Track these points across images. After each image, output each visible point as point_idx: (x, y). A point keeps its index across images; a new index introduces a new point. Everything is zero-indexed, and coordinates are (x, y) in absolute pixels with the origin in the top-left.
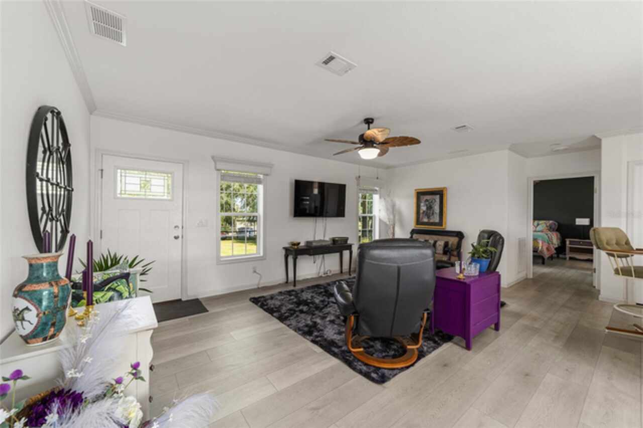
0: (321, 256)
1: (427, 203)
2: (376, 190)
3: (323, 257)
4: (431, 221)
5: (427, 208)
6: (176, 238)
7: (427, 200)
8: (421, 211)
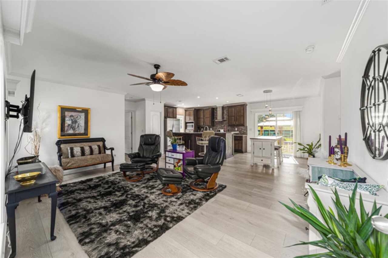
1: (72, 118)
4: (77, 132)
5: (72, 122)
7: (71, 116)
8: (66, 125)
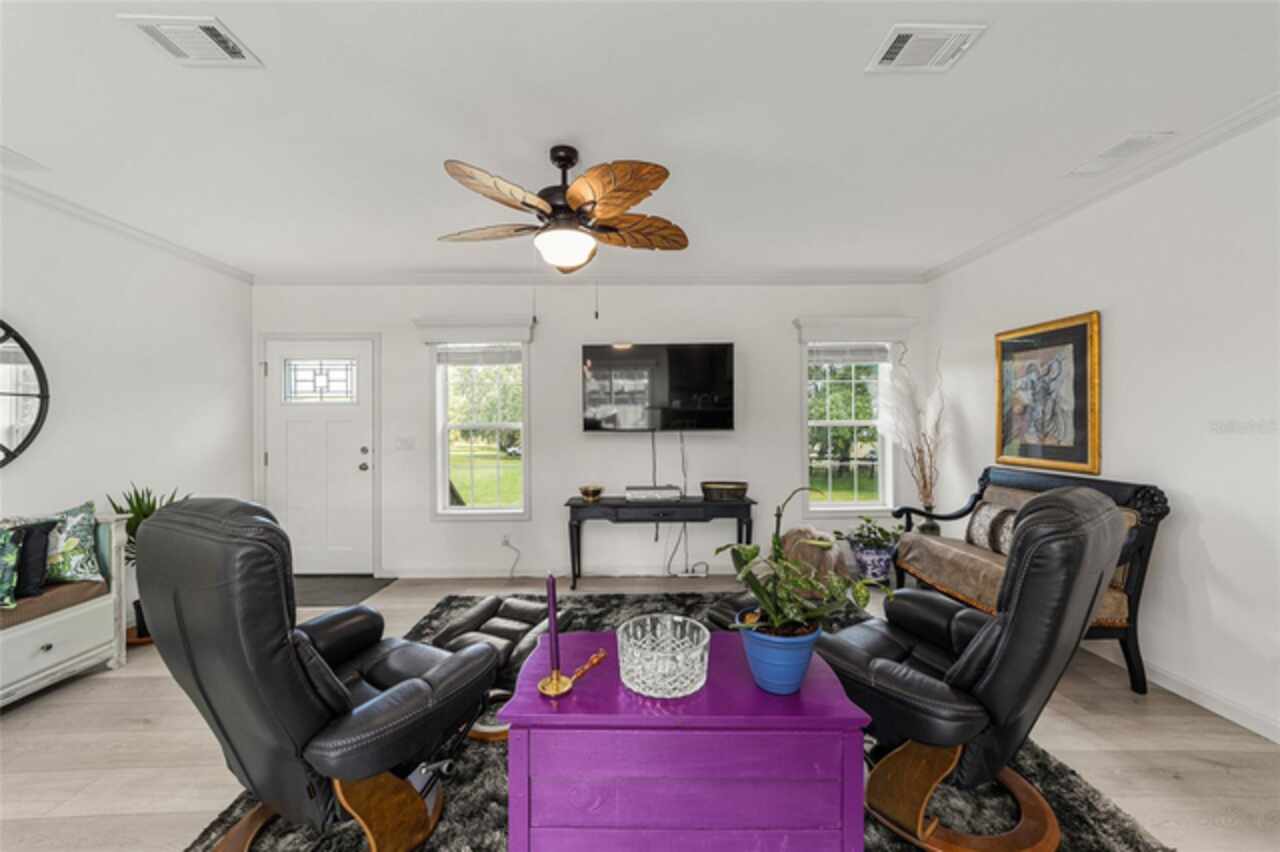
0: (679, 525)
2: (883, 350)
3: (685, 527)
4: (1052, 441)
6: (364, 467)
8: (1016, 408)
